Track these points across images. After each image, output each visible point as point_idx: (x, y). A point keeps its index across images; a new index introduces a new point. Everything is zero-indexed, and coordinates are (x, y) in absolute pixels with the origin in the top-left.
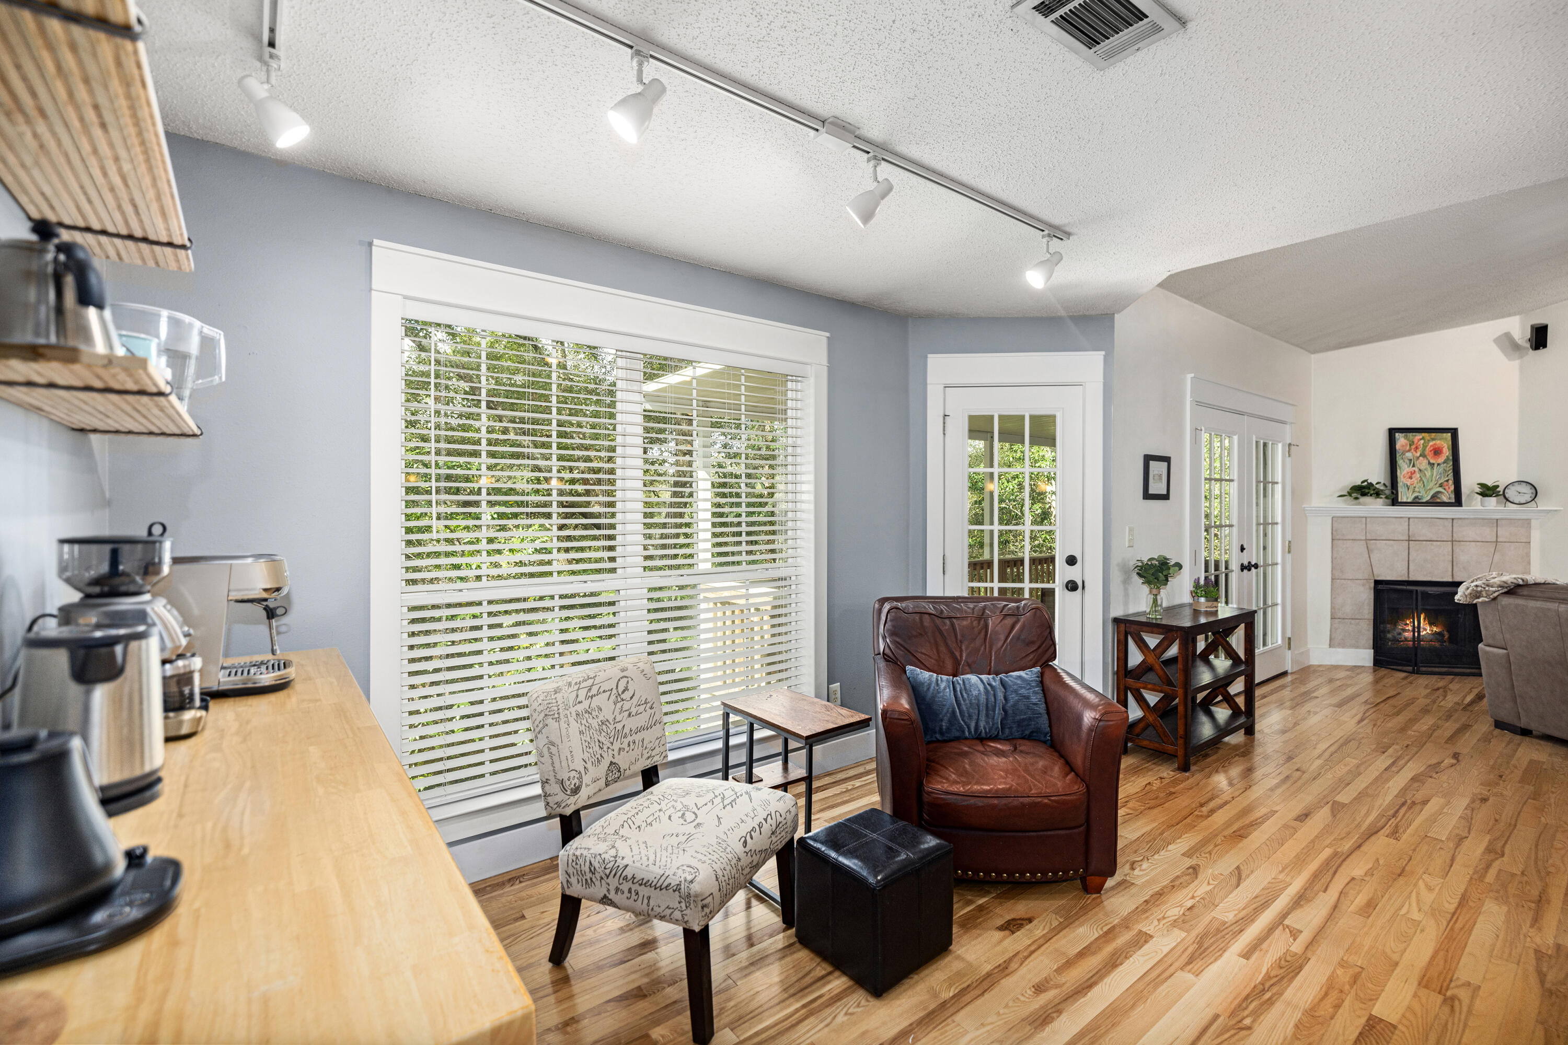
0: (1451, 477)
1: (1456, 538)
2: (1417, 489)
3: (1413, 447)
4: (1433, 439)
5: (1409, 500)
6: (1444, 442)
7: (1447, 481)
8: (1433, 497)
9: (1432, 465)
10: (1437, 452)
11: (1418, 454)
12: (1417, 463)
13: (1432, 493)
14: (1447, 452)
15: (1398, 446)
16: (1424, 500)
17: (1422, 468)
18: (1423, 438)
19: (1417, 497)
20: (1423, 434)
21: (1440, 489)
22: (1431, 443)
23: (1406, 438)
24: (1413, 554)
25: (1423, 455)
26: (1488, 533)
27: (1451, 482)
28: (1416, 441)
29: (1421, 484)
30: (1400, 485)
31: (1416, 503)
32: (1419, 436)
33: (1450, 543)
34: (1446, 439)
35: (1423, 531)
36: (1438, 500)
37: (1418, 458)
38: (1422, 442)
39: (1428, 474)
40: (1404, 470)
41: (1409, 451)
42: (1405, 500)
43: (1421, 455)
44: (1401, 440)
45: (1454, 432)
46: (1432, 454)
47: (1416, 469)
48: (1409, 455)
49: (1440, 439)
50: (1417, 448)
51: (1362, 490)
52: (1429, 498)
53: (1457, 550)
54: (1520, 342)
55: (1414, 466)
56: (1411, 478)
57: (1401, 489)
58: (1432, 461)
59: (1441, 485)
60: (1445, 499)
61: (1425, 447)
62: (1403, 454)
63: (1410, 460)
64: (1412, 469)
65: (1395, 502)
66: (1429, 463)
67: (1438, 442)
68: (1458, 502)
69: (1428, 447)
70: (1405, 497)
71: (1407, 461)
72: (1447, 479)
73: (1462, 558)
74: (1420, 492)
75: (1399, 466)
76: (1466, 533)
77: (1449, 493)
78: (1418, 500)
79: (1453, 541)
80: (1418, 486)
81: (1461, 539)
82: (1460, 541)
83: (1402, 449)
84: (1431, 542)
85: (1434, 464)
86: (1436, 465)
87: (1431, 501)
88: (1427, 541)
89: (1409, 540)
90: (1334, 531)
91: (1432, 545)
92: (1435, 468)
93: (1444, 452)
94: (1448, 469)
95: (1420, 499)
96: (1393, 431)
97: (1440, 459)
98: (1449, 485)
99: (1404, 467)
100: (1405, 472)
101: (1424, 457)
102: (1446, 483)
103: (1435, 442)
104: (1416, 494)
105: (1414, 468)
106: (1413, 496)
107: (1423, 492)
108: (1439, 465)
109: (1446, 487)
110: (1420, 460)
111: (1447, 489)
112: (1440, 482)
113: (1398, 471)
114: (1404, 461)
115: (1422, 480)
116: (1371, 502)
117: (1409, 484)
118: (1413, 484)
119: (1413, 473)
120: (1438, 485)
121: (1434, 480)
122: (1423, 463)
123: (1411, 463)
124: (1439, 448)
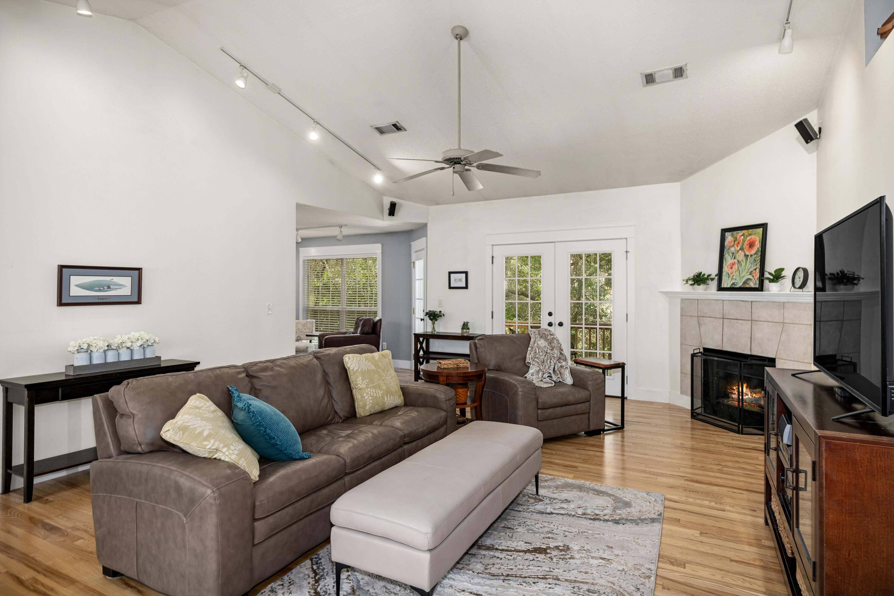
0: (758, 266)
1: (755, 317)
2: (734, 277)
3: (736, 242)
4: (750, 235)
5: (729, 286)
6: (757, 236)
7: (755, 269)
8: (744, 283)
9: (746, 256)
10: (751, 245)
11: (738, 248)
12: (737, 256)
13: (744, 280)
14: (758, 245)
15: (726, 243)
16: (738, 286)
17: (740, 259)
18: (743, 235)
19: (733, 284)
20: (744, 231)
21: (750, 277)
22: (748, 238)
23: (732, 236)
24: (725, 329)
25: (742, 249)
26: (778, 315)
27: (758, 270)
28: (738, 237)
29: (737, 273)
30: (724, 274)
31: (732, 289)
32: (741, 233)
33: (750, 322)
34: (758, 233)
35: (732, 312)
36: (747, 286)
37: (738, 251)
38: (742, 237)
39: (743, 264)
41: (733, 246)
42: (725, 286)
43: (740, 249)
44: (728, 238)
46: (747, 247)
47: (736, 261)
48: (732, 249)
49: (755, 234)
50: (738, 243)
51: (699, 280)
52: (741, 284)
53: (754, 328)
55: (735, 258)
56: (731, 268)
57: (724, 278)
58: (747, 253)
59: (751, 274)
60: (752, 285)
61: (744, 241)
62: (729, 249)
63: (733, 253)
64: (733, 261)
65: (720, 288)
67: (753, 237)
69: (746, 242)
70: (726, 283)
71: (731, 255)
72: (755, 267)
73: (758, 335)
74: (736, 279)
75: (725, 259)
76: (762, 314)
77: (756, 279)
78: (734, 286)
79: (752, 320)
80: (735, 275)
81: (757, 319)
82: (756, 321)
83: (728, 245)
84: (737, 321)
85: (748, 256)
86: (749, 256)
87: (743, 286)
88: (734, 319)
89: (723, 318)
90: (682, 309)
91: (738, 322)
92: (749, 259)
93: (756, 244)
94: (757, 259)
95: (735, 285)
96: (724, 231)
97: (752, 251)
98: (757, 273)
99: (728, 260)
100: (729, 263)
101: (742, 250)
102: (754, 271)
103: (750, 237)
104: (733, 281)
105: (734, 260)
106: (731, 283)
107: (738, 279)
108: (751, 256)
109: (755, 275)
110: (739, 253)
111: (755, 276)
112: (750, 271)
113: (724, 262)
114: (729, 255)
115: (738, 269)
116: (700, 289)
117: (730, 273)
118: (732, 273)
119: (733, 264)
120: (748, 273)
121: (746, 269)
122: (741, 256)
123: (733, 256)
124: (753, 242)
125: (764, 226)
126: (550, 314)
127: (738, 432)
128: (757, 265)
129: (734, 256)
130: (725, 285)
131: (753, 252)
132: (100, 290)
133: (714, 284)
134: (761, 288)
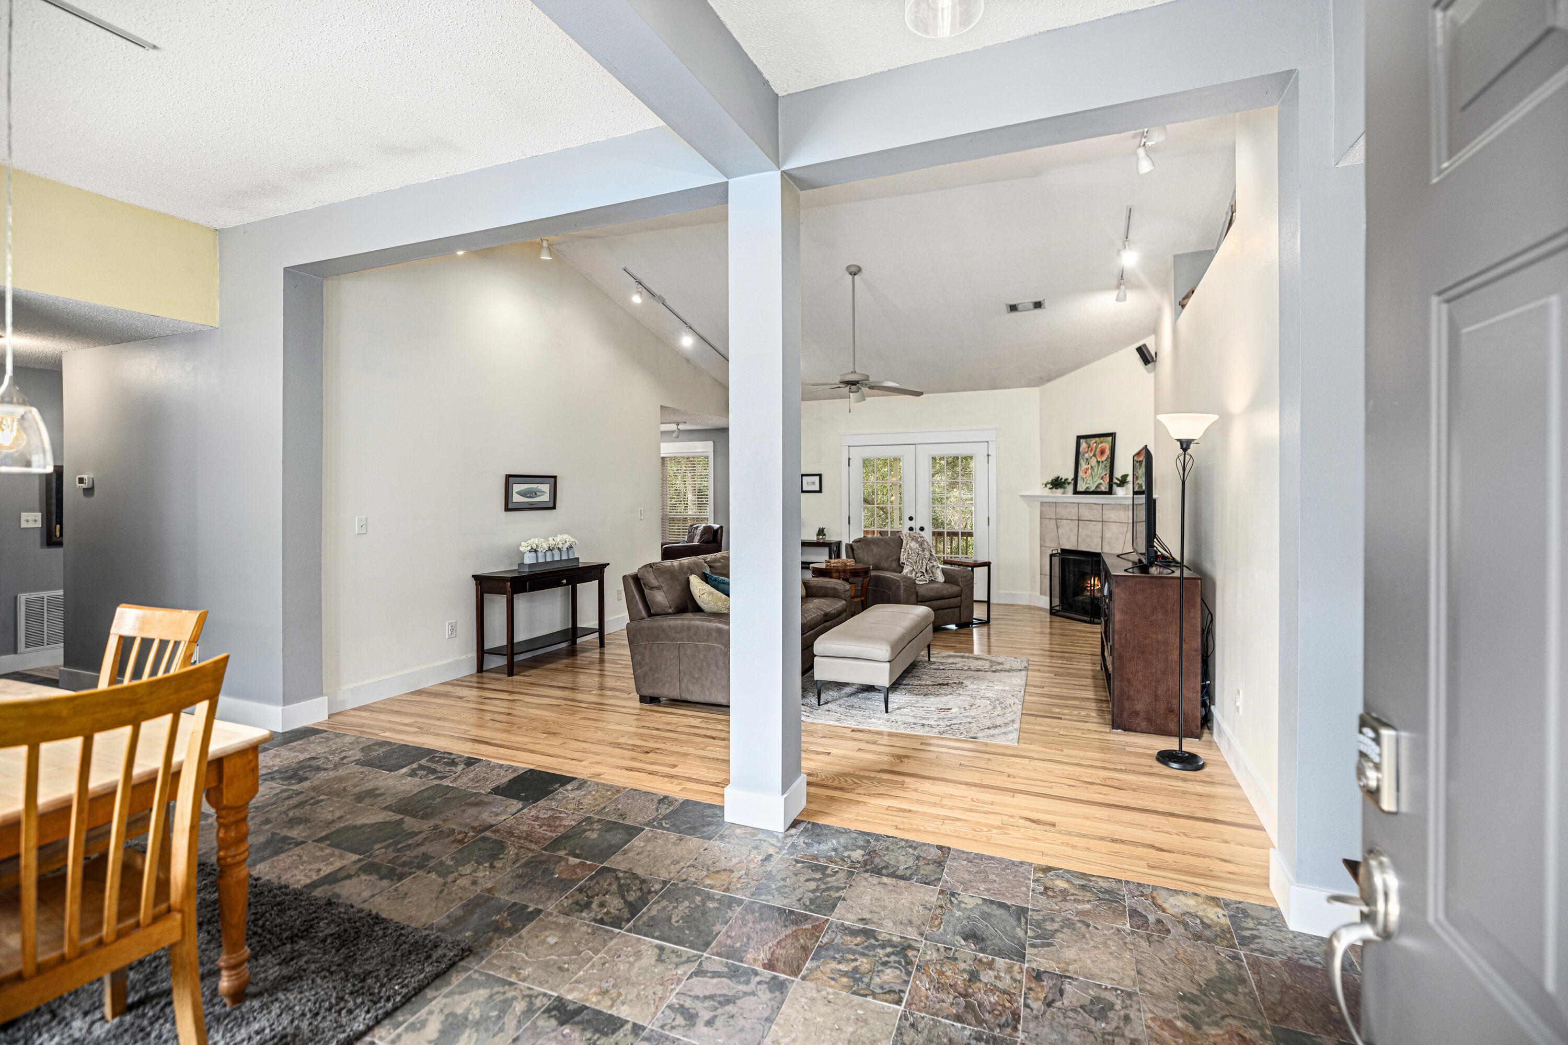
1: (1105, 518)
2: (1088, 482)
3: (1090, 449)
4: (1101, 442)
5: (1083, 490)
6: (1108, 444)
7: (1106, 475)
8: (1097, 487)
9: (1098, 462)
10: (1103, 452)
11: (1092, 455)
12: (1090, 461)
13: (1096, 484)
14: (1108, 452)
15: (1081, 449)
16: (1091, 490)
17: (1093, 465)
18: (1096, 442)
19: (1087, 488)
20: (1096, 439)
21: (1101, 481)
22: (1100, 446)
23: (1086, 442)
24: (1080, 530)
25: (1094, 455)
26: (1123, 516)
27: (1108, 475)
28: (1091, 444)
29: (1091, 478)
30: (1079, 478)
31: (1086, 492)
32: (1093, 440)
33: (1101, 523)
34: (1109, 441)
35: (1086, 514)
36: (1099, 490)
37: (1091, 457)
38: (1095, 445)
39: (1096, 470)
41: (1087, 452)
44: (1083, 445)
45: (1114, 436)
46: (1099, 454)
47: (1089, 466)
48: (1086, 455)
49: (1105, 442)
50: (1092, 450)
51: (1057, 483)
52: (1094, 488)
53: (1105, 528)
55: (1088, 464)
56: (1086, 473)
57: (1080, 482)
58: (1099, 460)
59: (1102, 478)
60: (1103, 489)
61: (1096, 448)
62: (1083, 455)
64: (1087, 466)
65: (1076, 492)
67: (1104, 444)
69: (1098, 449)
70: (1081, 488)
71: (1085, 460)
72: (1106, 473)
73: (1108, 535)
74: (1089, 484)
75: (1080, 464)
76: (1111, 515)
77: (1106, 484)
78: (1087, 490)
79: (1102, 521)
80: (1088, 479)
81: (1107, 520)
82: (1106, 522)
83: (1083, 451)
84: (1090, 522)
85: (1100, 462)
87: (1095, 490)
88: (1088, 521)
89: (1078, 520)
90: (1041, 512)
91: (1091, 524)
92: (1100, 465)
93: (1106, 452)
94: (1107, 465)
95: (1089, 489)
96: (1079, 438)
98: (1107, 478)
99: (1083, 466)
100: (1083, 469)
101: (1094, 457)
103: (1102, 444)
104: (1087, 486)
106: (1085, 487)
107: (1091, 484)
108: (1102, 462)
109: (1105, 480)
110: (1092, 459)
112: (1101, 476)
113: (1079, 468)
114: (1083, 461)
115: (1091, 474)
116: (1059, 492)
117: (1084, 478)
118: (1086, 478)
119: (1087, 469)
120: (1100, 478)
121: (1098, 474)
122: (1093, 462)
124: (1104, 449)
125: (1112, 435)
126: (911, 519)
127: (1090, 622)
128: (1107, 471)
129: (1087, 460)
130: (1080, 489)
131: (1104, 458)
132: (530, 497)
133: (1070, 488)
134: (1110, 492)
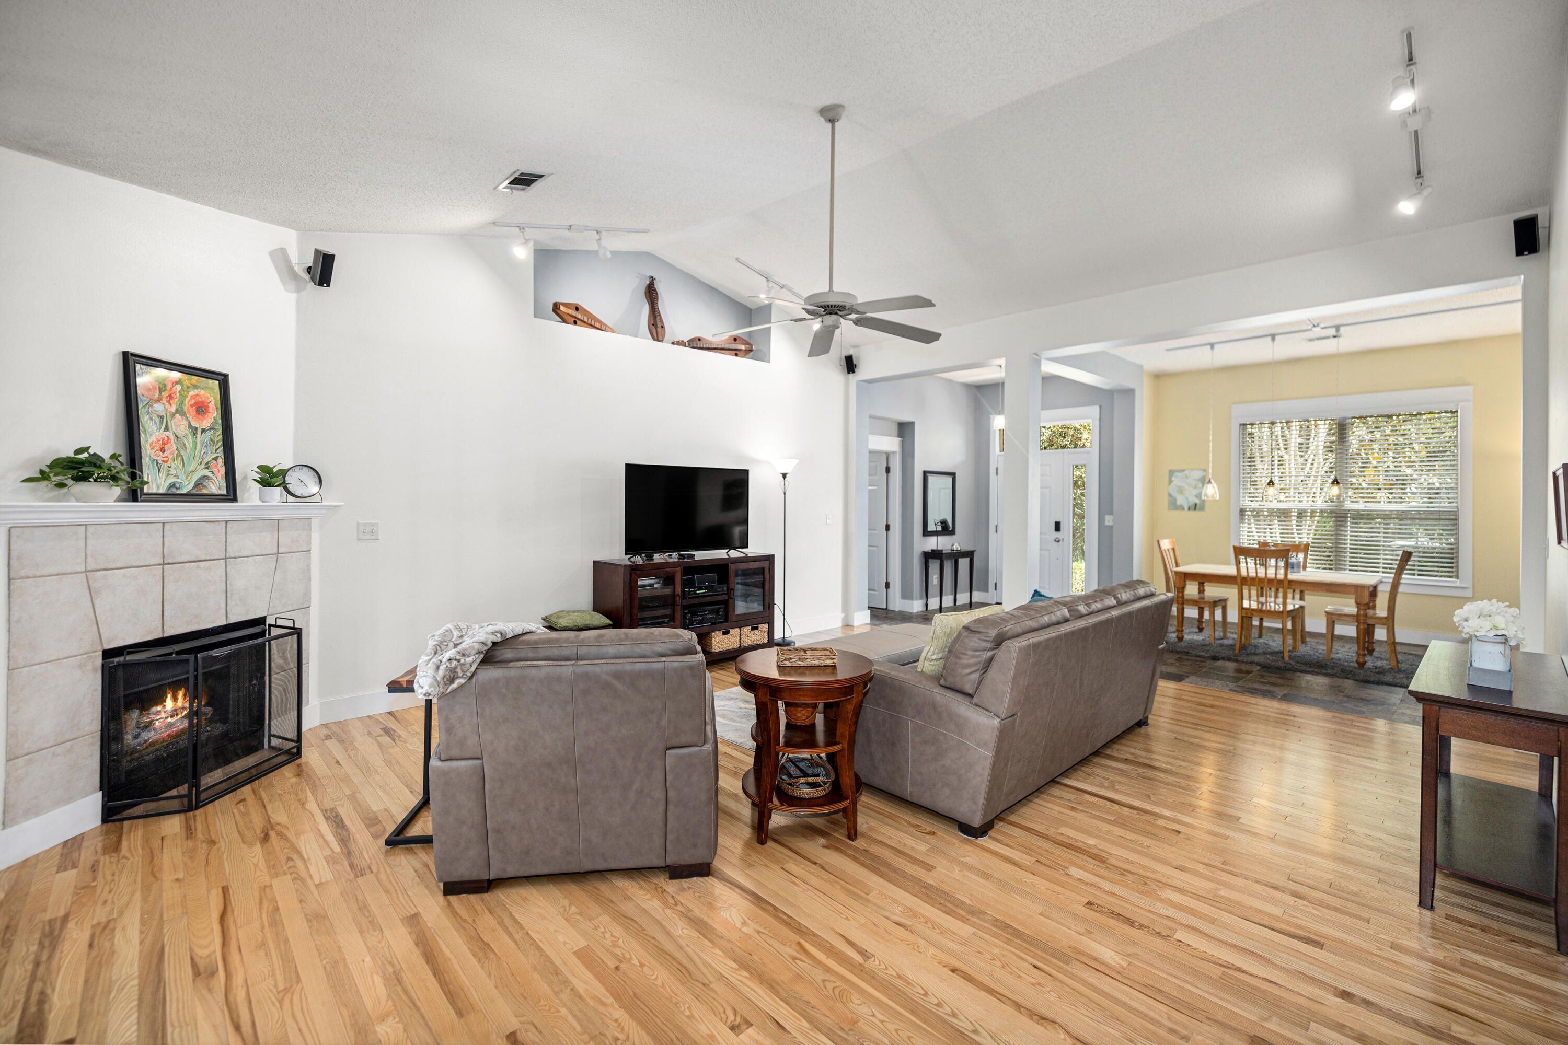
0: (221, 452)
1: (230, 552)
2: (173, 471)
3: (165, 394)
4: (195, 387)
5: (162, 490)
6: (210, 391)
7: (216, 459)
8: (198, 485)
9: (194, 430)
10: (200, 409)
11: (173, 409)
12: (172, 424)
13: (196, 477)
14: (214, 412)
15: (138, 388)
16: (184, 491)
17: (179, 433)
18: (180, 381)
19: (173, 486)
20: (180, 375)
21: (207, 472)
22: (192, 393)
23: (151, 374)
24: (169, 587)
25: (180, 411)
26: (267, 541)
27: (221, 461)
28: (169, 384)
29: (178, 463)
30: (146, 461)
31: (171, 496)
32: (174, 376)
33: (223, 562)
34: (212, 389)
35: (183, 546)
36: (205, 491)
37: (173, 415)
38: (178, 387)
39: (189, 444)
40: (150, 435)
41: (159, 400)
42: (152, 491)
43: (177, 411)
44: (145, 378)
45: (223, 381)
46: (193, 411)
47: (170, 434)
48: (158, 407)
49: (204, 388)
50: (170, 397)
52: (190, 487)
53: (231, 571)
54: (296, 268)
55: (167, 429)
56: (162, 450)
57: (147, 470)
58: (194, 424)
59: (207, 466)
60: (214, 489)
61: (183, 396)
62: (149, 404)
63: (162, 417)
64: (163, 434)
65: (140, 495)
66: (190, 426)
67: (202, 392)
68: (231, 495)
69: (187, 399)
70: (155, 482)
71: (157, 420)
72: (215, 455)
73: (239, 583)
74: (177, 477)
75: (143, 427)
76: (242, 543)
77: (220, 479)
78: (174, 490)
79: (226, 558)
80: (173, 466)
81: (237, 555)
82: (235, 558)
83: (146, 394)
84: (197, 563)
85: (196, 429)
86: (199, 431)
87: (194, 492)
88: (190, 562)
89: (164, 564)
90: (16, 559)
91: (198, 567)
92: (199, 436)
93: (211, 410)
94: (216, 440)
95: (177, 489)
97: (205, 422)
98: (219, 466)
99: (151, 430)
100: (152, 439)
101: (181, 415)
102: (214, 462)
103: (196, 391)
104: (172, 480)
105: (167, 433)
106: (167, 484)
107: (182, 477)
108: (203, 431)
109: (215, 470)
110: (176, 420)
111: (216, 472)
112: (206, 460)
113: (142, 435)
114: (151, 419)
115: (179, 455)
117: (160, 462)
118: (166, 462)
119: (166, 441)
120: (203, 466)
121: (197, 456)
122: (180, 426)
123: (162, 423)
124: (203, 402)
125: (221, 379)
128: (218, 451)
129: (164, 423)
130: (149, 487)
131: (207, 423)
